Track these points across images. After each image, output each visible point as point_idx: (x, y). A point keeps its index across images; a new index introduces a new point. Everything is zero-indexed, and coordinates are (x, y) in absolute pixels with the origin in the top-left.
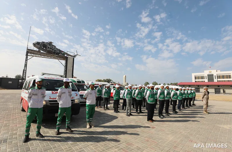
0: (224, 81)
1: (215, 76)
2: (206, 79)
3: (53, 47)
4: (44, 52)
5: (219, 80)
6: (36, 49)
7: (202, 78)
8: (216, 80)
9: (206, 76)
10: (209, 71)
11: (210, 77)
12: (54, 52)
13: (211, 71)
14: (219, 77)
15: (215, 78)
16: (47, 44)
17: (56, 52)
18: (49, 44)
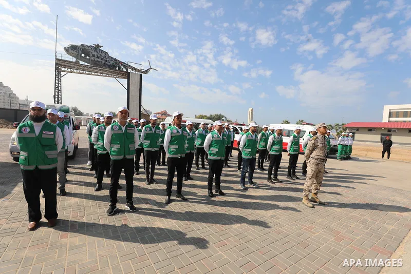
3: (103, 54)
6: (70, 58)
12: (105, 64)
16: (90, 48)
17: (108, 64)
18: (95, 48)
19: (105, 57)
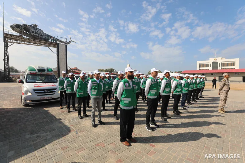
0: (228, 69)
1: (220, 64)
2: (211, 67)
3: (39, 31)
4: (27, 37)
5: (223, 67)
6: (15, 33)
7: (207, 66)
8: (219, 68)
9: (211, 64)
10: (214, 58)
11: (215, 65)
12: (41, 37)
13: (216, 58)
14: (223, 65)
15: (220, 66)
16: (30, 27)
17: (44, 38)
18: (34, 27)
19: (41, 33)
